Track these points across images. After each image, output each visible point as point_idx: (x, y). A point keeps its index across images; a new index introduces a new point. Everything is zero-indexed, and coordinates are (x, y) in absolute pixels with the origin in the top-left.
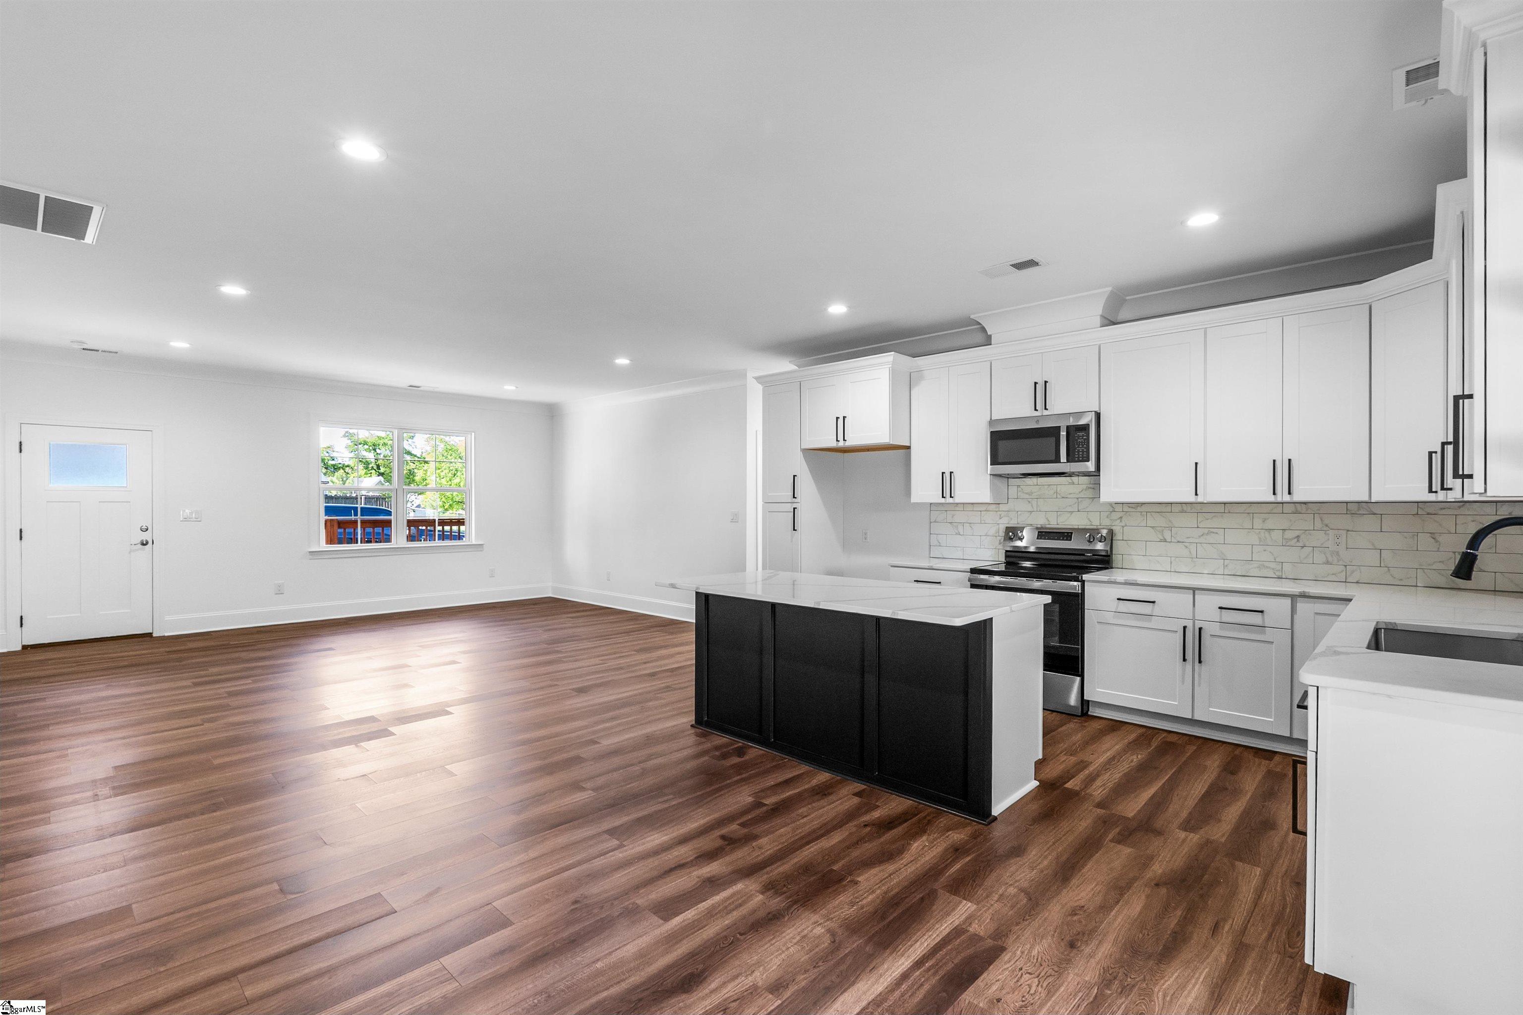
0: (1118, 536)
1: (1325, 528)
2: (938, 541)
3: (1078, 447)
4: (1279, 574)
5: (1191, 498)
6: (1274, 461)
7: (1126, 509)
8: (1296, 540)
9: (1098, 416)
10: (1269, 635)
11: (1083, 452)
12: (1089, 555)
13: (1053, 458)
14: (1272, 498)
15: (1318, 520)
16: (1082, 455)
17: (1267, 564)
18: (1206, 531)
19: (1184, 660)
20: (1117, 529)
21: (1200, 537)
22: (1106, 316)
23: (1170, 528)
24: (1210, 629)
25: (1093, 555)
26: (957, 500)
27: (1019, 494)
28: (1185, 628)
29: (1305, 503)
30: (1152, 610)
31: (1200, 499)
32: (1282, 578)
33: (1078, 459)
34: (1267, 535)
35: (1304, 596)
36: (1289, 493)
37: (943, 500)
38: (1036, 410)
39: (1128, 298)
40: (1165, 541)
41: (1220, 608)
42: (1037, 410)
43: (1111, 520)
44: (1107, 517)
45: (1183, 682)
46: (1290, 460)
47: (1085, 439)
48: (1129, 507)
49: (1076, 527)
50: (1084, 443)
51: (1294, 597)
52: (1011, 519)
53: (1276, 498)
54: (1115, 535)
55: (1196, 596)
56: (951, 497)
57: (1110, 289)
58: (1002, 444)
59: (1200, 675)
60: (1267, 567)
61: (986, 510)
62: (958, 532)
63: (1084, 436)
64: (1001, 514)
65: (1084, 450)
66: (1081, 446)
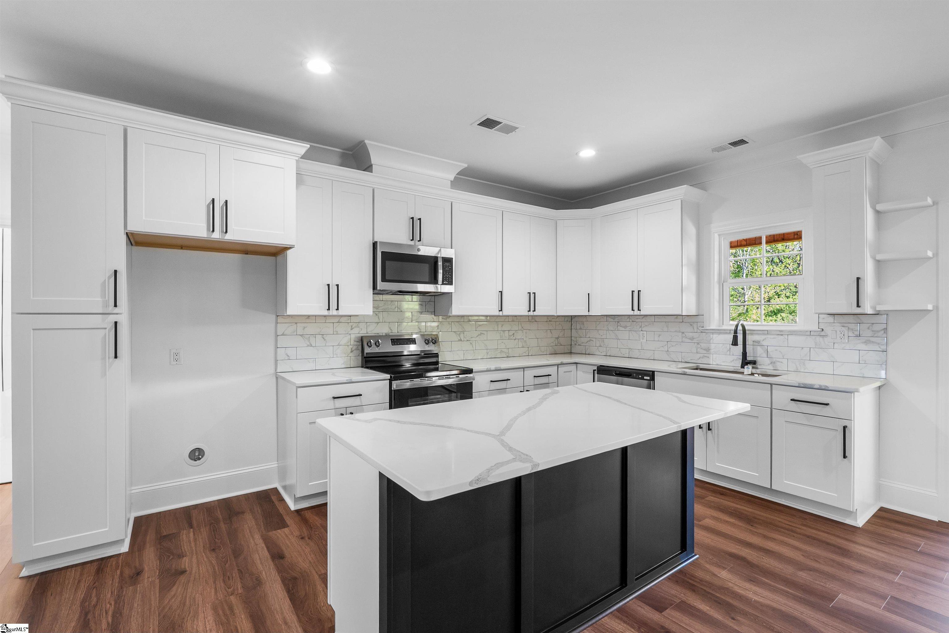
2: (286, 354)
6: (529, 293)
13: (428, 280)
16: (450, 280)
22: (454, 183)
25: (425, 354)
31: (501, 313)
33: (446, 283)
35: (562, 364)
36: (534, 311)
38: (413, 239)
40: (461, 340)
41: (534, 377)
46: (534, 293)
47: (450, 269)
50: (450, 271)
51: (558, 365)
55: (524, 372)
56: (336, 309)
57: (466, 165)
58: (388, 264)
61: (338, 322)
62: (309, 344)
63: (450, 266)
64: (352, 325)
65: (450, 277)
66: (447, 273)
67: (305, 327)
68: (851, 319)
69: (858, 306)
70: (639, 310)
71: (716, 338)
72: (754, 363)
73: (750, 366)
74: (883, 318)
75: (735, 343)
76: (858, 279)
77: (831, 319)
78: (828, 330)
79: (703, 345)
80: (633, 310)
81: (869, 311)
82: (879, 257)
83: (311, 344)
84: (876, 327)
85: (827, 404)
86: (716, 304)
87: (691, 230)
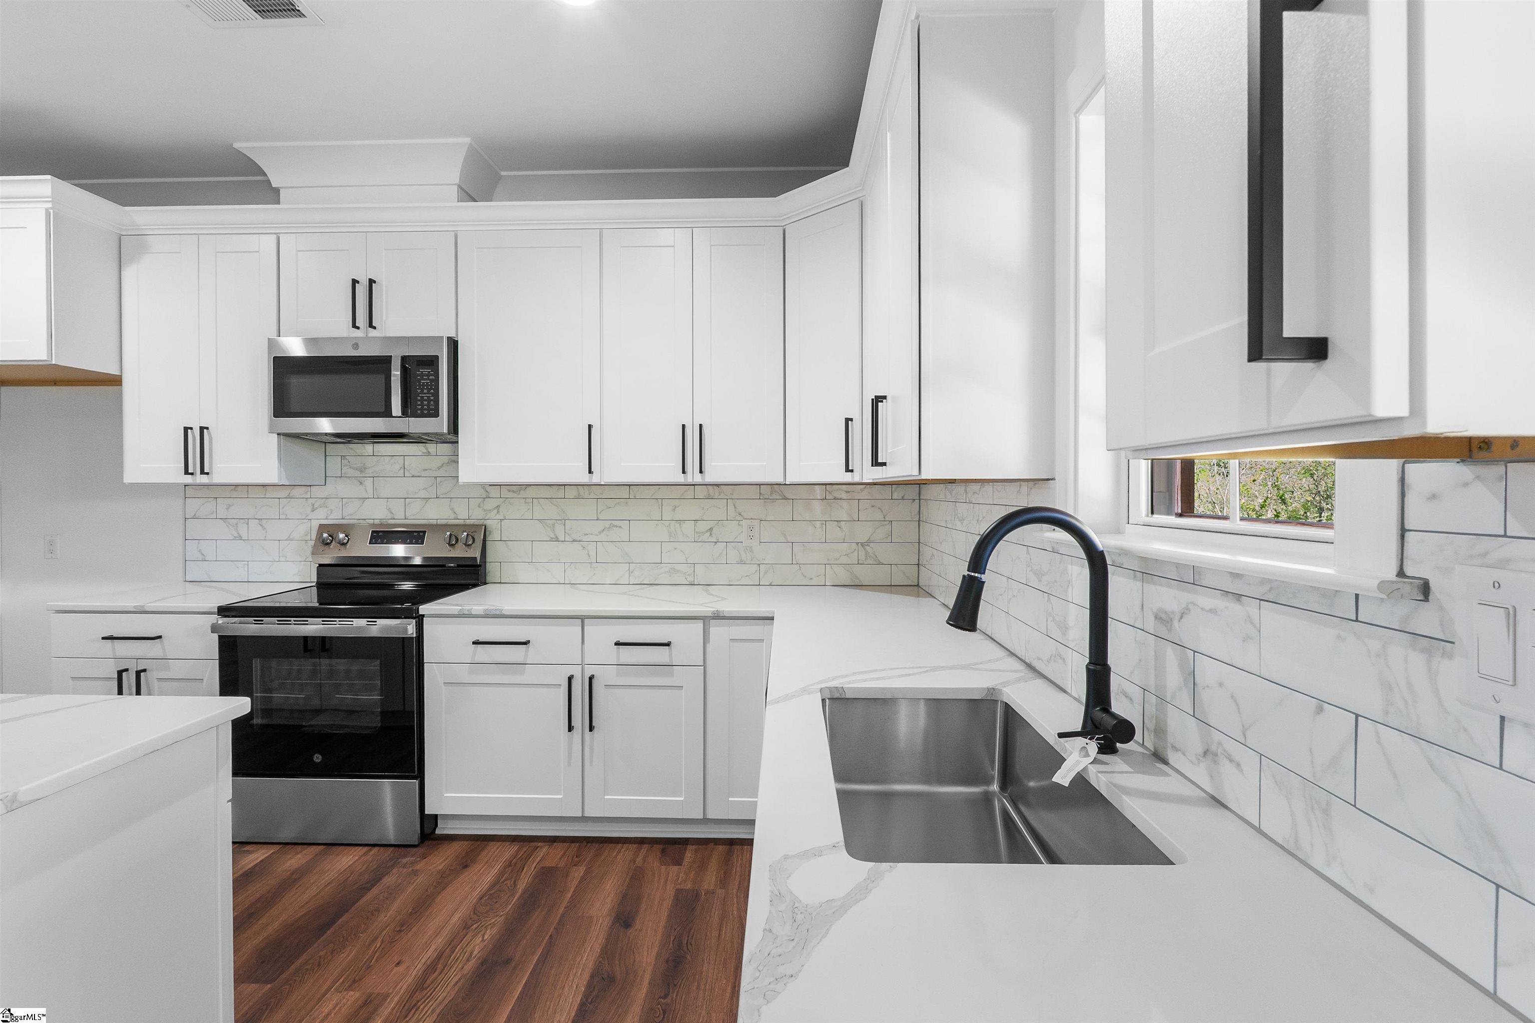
0: (494, 535)
1: (740, 518)
2: (200, 551)
3: (422, 392)
4: (691, 579)
5: (585, 478)
6: (684, 426)
7: (505, 493)
8: (708, 534)
9: (453, 345)
10: (679, 676)
11: (429, 400)
12: (452, 565)
13: (382, 410)
14: (681, 478)
15: (731, 507)
16: (428, 405)
17: (678, 567)
18: (607, 524)
19: (570, 728)
20: (492, 524)
21: (600, 533)
22: (464, 187)
23: (564, 521)
24: (604, 676)
26: (217, 477)
27: (344, 469)
28: (570, 679)
29: (718, 485)
30: (526, 655)
31: (596, 479)
32: (694, 585)
33: (422, 412)
34: (677, 525)
35: (718, 617)
36: (701, 472)
37: (188, 479)
38: (354, 326)
39: (503, 173)
40: (557, 540)
41: (618, 644)
42: (358, 328)
43: (485, 510)
44: (479, 506)
45: (569, 763)
46: (701, 426)
47: (432, 381)
48: (509, 491)
49: (434, 522)
50: (431, 385)
51: (706, 620)
52: (332, 511)
53: (686, 478)
54: (490, 532)
55: (586, 628)
56: (202, 472)
57: (467, 140)
58: (296, 382)
59: (592, 750)
60: (678, 571)
61: (289, 497)
62: (236, 535)
63: (432, 375)
64: (313, 503)
65: (432, 398)
66: (425, 391)
67: (230, 506)
83: (240, 536)
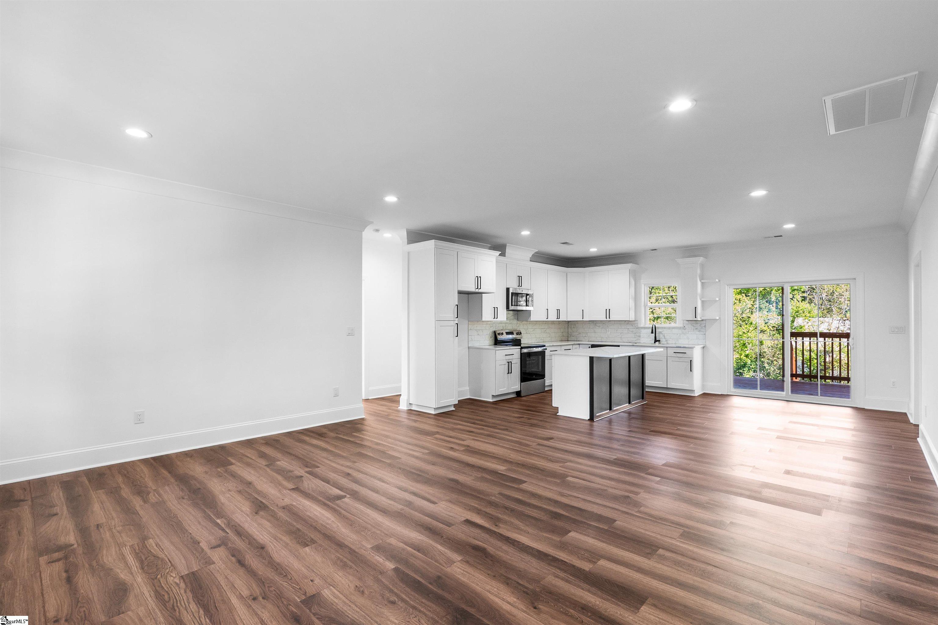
46: (559, 309)
58: (513, 298)
62: (478, 334)
65: (532, 303)
67: (476, 326)
68: (694, 322)
69: (696, 317)
70: (609, 318)
71: (643, 331)
72: (659, 341)
73: (658, 342)
74: (704, 322)
75: (652, 333)
76: (695, 308)
77: (687, 322)
78: (686, 327)
79: (638, 334)
80: (606, 318)
81: (699, 319)
82: (703, 299)
84: (702, 325)
85: (685, 353)
86: (643, 316)
87: (633, 282)
